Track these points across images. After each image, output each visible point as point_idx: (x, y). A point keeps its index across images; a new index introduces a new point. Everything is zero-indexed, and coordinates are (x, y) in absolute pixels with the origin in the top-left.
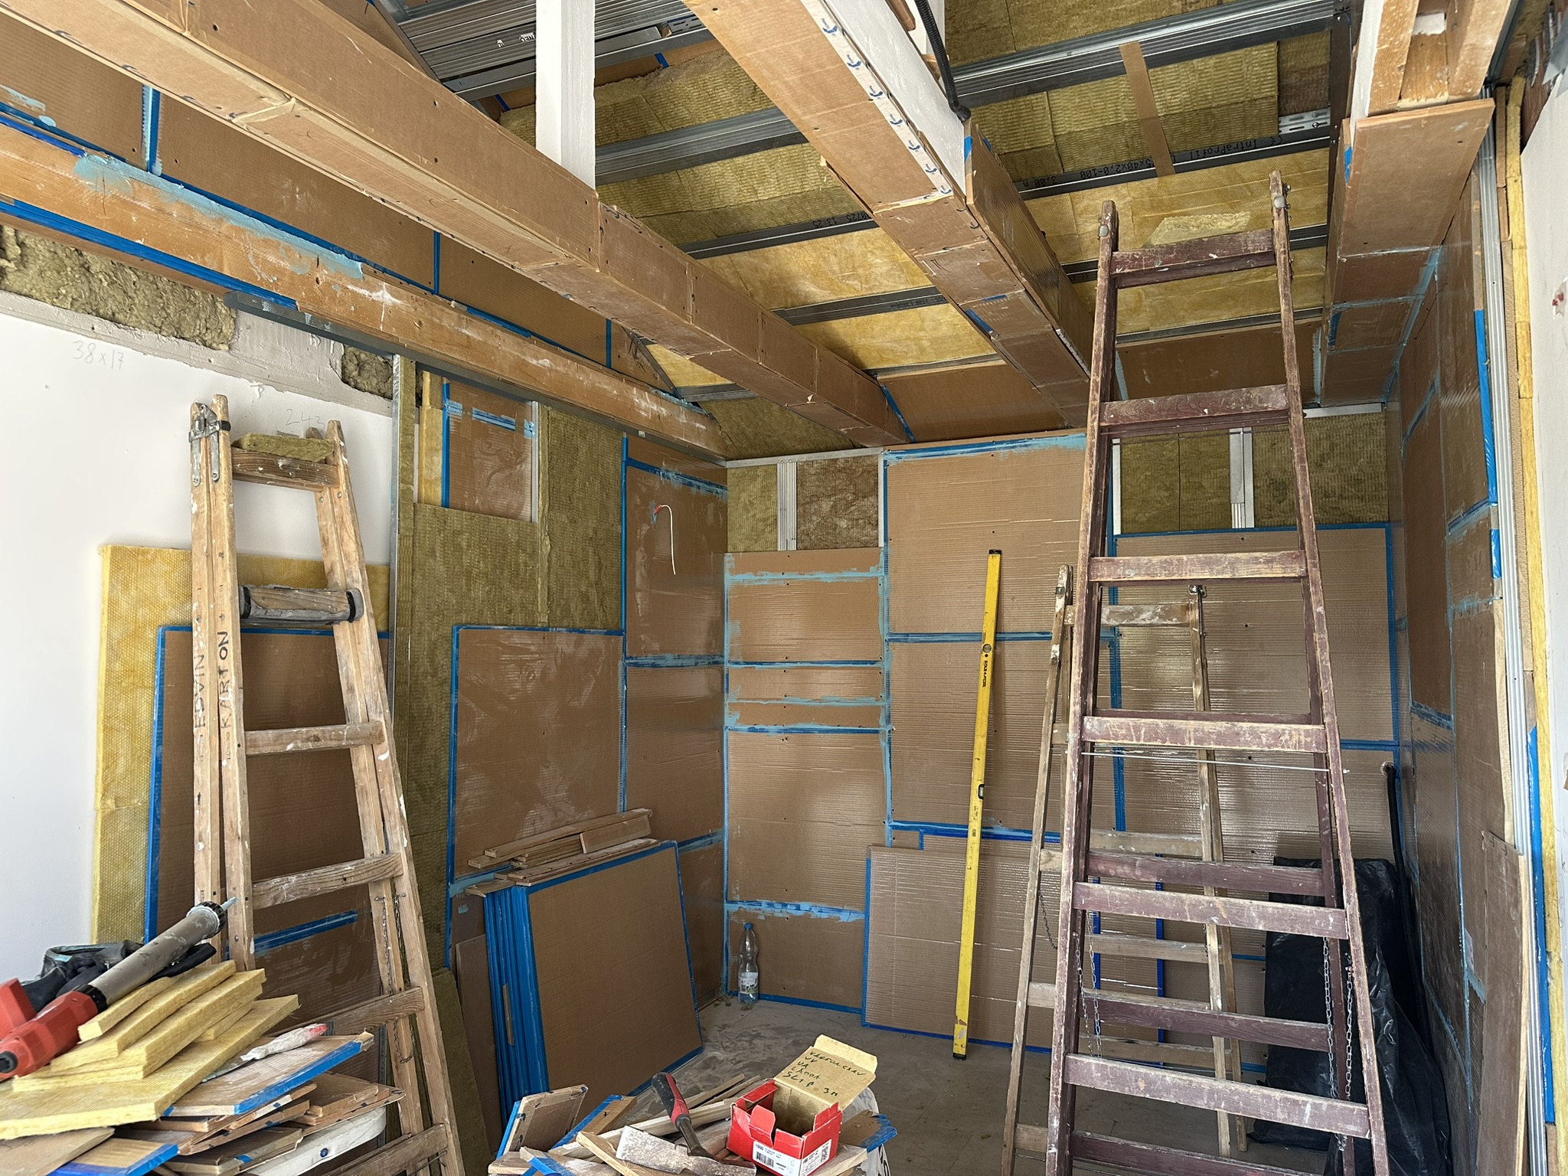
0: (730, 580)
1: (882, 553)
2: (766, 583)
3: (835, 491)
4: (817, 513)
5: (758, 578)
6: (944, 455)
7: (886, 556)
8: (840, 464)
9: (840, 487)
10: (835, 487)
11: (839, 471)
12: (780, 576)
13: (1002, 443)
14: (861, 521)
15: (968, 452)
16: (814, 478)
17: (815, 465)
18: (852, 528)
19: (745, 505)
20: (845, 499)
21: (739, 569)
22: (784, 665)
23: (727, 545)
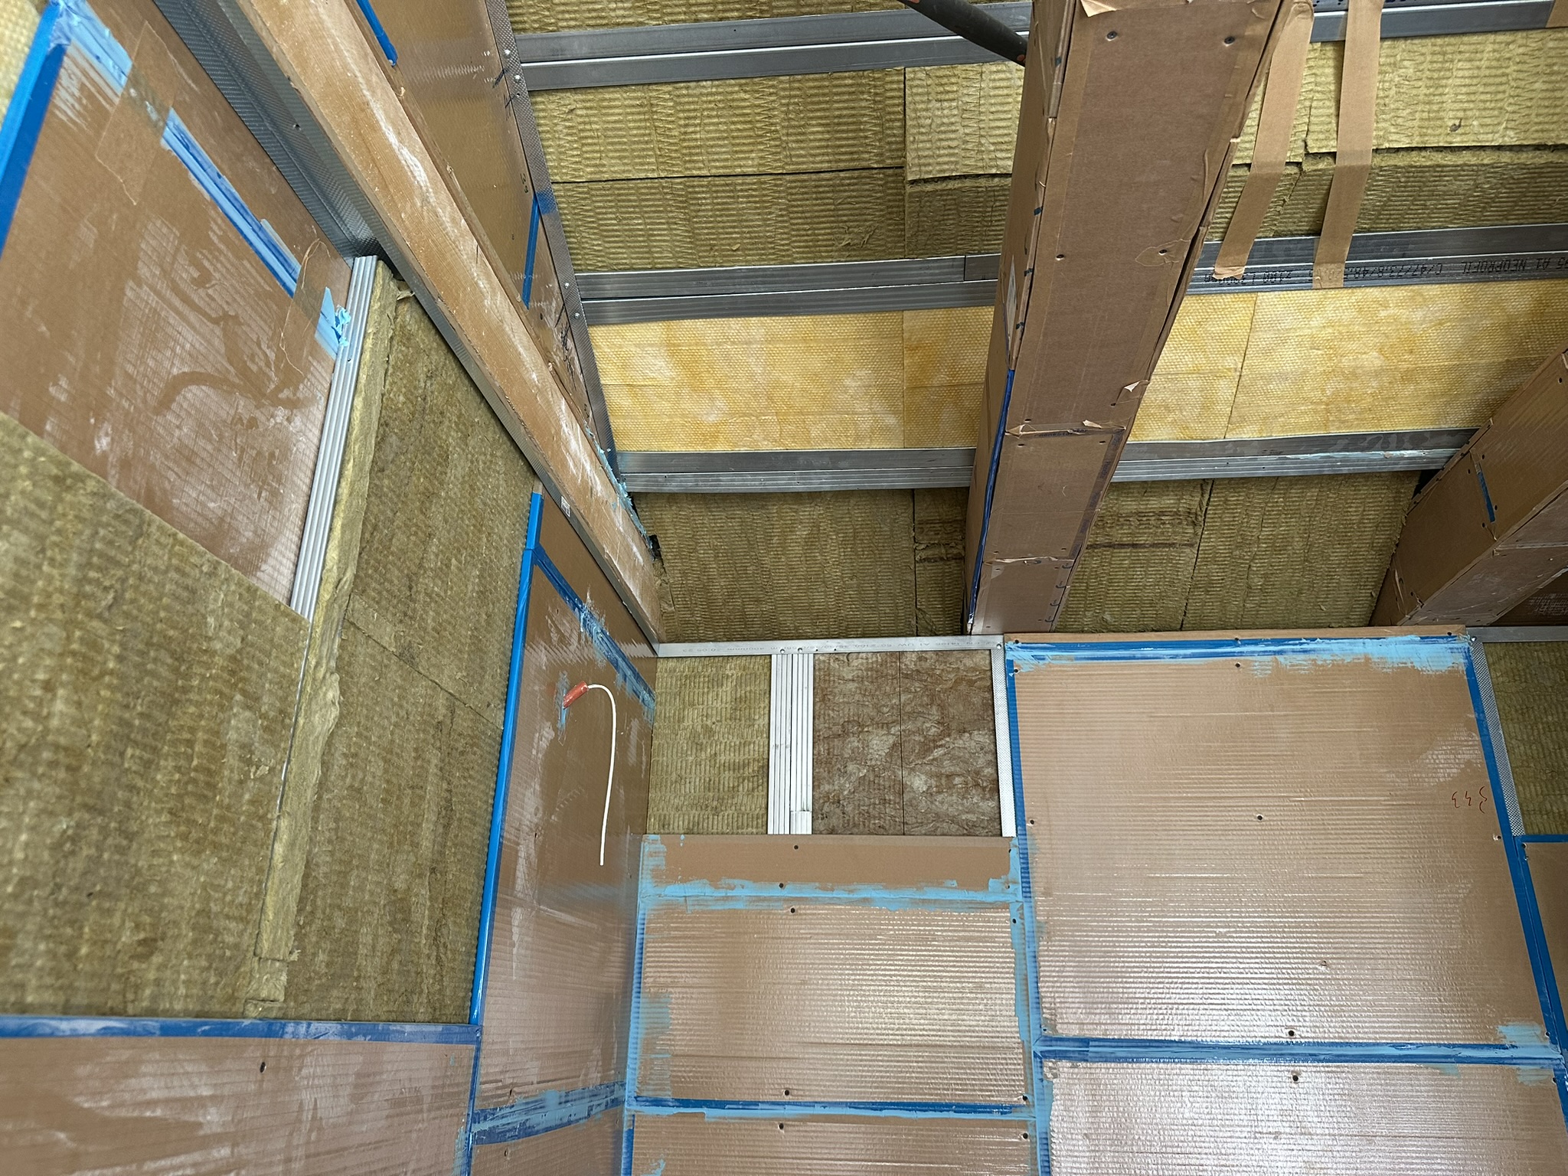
0: (650, 894)
1: (1014, 853)
2: (740, 906)
3: (901, 715)
4: (859, 757)
5: (721, 893)
6: (1134, 658)
7: (1025, 857)
8: (909, 663)
9: (908, 709)
10: (900, 708)
11: (907, 676)
12: (776, 892)
13: (1256, 642)
14: (957, 780)
15: (1185, 657)
16: (852, 686)
17: (855, 663)
18: (939, 793)
19: (694, 735)
20: (920, 731)
21: (677, 870)
22: (780, 1112)
23: (646, 817)
